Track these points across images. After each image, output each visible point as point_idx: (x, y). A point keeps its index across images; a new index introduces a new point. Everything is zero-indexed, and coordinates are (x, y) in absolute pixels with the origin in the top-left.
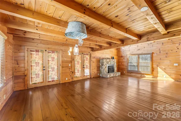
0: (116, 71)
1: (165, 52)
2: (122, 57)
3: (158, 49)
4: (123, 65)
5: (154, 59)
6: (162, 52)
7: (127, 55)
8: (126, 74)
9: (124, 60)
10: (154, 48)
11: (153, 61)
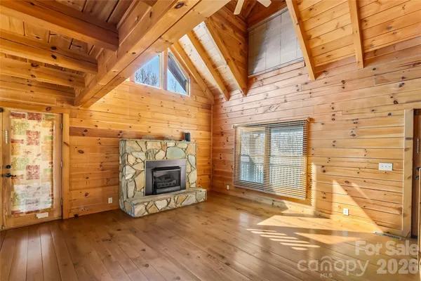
0: (194, 185)
1: (349, 117)
2: (222, 134)
3: (328, 106)
4: (224, 161)
5: (314, 142)
6: (339, 114)
7: (236, 128)
8: (232, 193)
9: (227, 147)
10: (316, 100)
11: (312, 152)
